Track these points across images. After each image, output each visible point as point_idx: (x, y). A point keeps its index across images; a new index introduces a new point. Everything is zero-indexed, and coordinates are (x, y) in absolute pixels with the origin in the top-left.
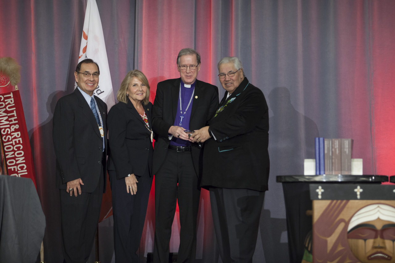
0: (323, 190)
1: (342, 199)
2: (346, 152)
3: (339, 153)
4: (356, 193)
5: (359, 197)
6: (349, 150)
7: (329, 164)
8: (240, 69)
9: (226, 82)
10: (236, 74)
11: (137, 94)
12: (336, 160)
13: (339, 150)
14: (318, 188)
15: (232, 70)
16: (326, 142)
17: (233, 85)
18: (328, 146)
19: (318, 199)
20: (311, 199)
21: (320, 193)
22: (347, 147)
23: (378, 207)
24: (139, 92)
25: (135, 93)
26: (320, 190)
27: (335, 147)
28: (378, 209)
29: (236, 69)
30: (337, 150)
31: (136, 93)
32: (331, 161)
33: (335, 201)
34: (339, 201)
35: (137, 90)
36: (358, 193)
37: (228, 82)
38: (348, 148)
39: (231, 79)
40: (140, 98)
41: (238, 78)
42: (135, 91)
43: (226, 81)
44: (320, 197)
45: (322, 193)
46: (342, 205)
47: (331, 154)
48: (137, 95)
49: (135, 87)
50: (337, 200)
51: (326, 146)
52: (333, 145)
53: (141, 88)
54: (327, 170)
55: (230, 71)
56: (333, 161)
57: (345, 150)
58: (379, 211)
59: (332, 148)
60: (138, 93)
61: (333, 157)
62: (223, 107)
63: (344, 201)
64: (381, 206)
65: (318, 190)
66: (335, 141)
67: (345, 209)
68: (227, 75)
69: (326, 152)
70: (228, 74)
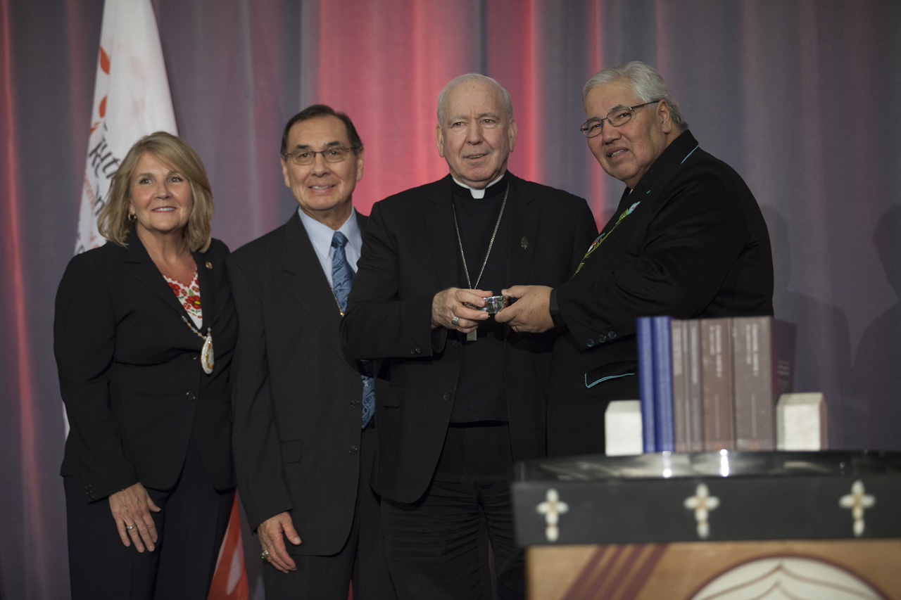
0: (562, 507)
1: (640, 542)
2: (752, 366)
3: (723, 373)
4: (692, 513)
5: (703, 529)
6: (760, 362)
7: (691, 415)
8: (656, 101)
9: (607, 148)
10: (639, 116)
11: (153, 210)
12: (717, 399)
13: (723, 360)
14: (543, 499)
15: (623, 104)
16: (677, 333)
17: (631, 155)
18: (686, 349)
19: (545, 542)
20: (521, 541)
21: (552, 518)
22: (755, 348)
23: (779, 568)
24: (161, 203)
25: (146, 207)
26: (553, 506)
27: (712, 351)
28: (779, 576)
29: (642, 100)
30: (719, 362)
31: (150, 207)
32: (696, 402)
33: (611, 550)
34: (628, 550)
35: (152, 196)
36: (702, 515)
37: (611, 146)
38: (759, 352)
39: (621, 134)
40: (163, 221)
41: (649, 130)
42: (146, 197)
43: (607, 144)
44: (552, 533)
45: (562, 519)
46: (639, 563)
47: (695, 379)
48: (153, 214)
49: (146, 185)
50: (622, 543)
51: (677, 349)
52: (704, 345)
53: (163, 189)
54: (685, 440)
55: (615, 105)
56: (706, 401)
57: (749, 360)
58: (777, 585)
59: (701, 353)
60: (155, 206)
61: (706, 389)
62: (603, 237)
63: (649, 549)
64: (793, 565)
65: (543, 508)
66: (712, 328)
67: (653, 582)
68: (606, 123)
69: (678, 369)
70: (611, 119)
